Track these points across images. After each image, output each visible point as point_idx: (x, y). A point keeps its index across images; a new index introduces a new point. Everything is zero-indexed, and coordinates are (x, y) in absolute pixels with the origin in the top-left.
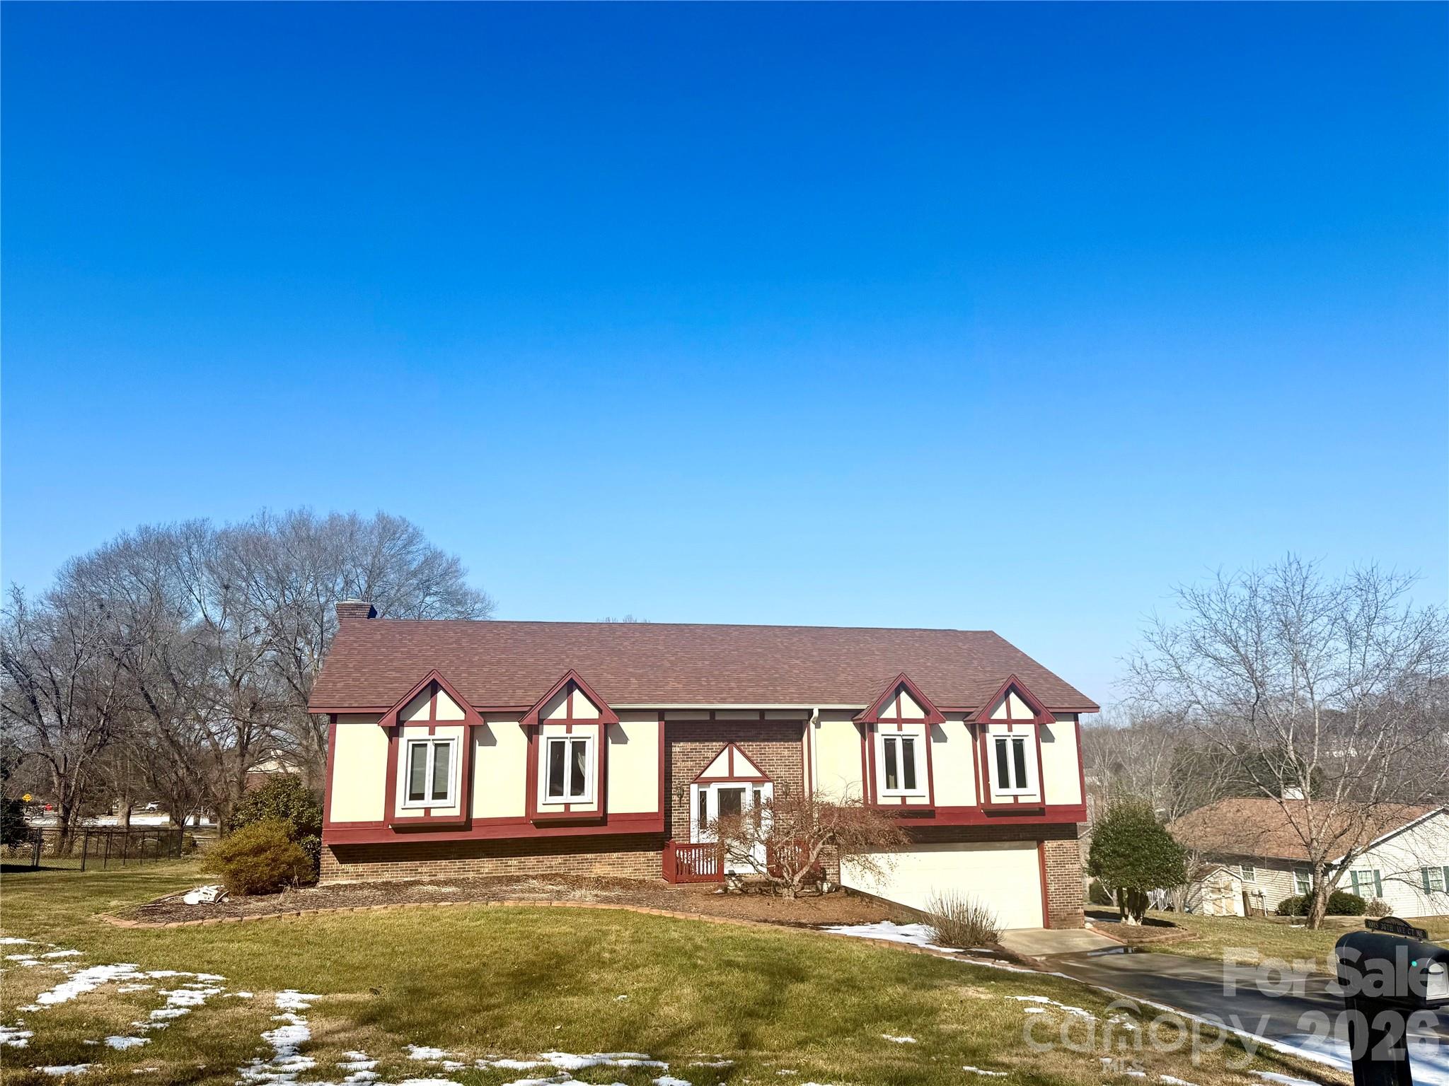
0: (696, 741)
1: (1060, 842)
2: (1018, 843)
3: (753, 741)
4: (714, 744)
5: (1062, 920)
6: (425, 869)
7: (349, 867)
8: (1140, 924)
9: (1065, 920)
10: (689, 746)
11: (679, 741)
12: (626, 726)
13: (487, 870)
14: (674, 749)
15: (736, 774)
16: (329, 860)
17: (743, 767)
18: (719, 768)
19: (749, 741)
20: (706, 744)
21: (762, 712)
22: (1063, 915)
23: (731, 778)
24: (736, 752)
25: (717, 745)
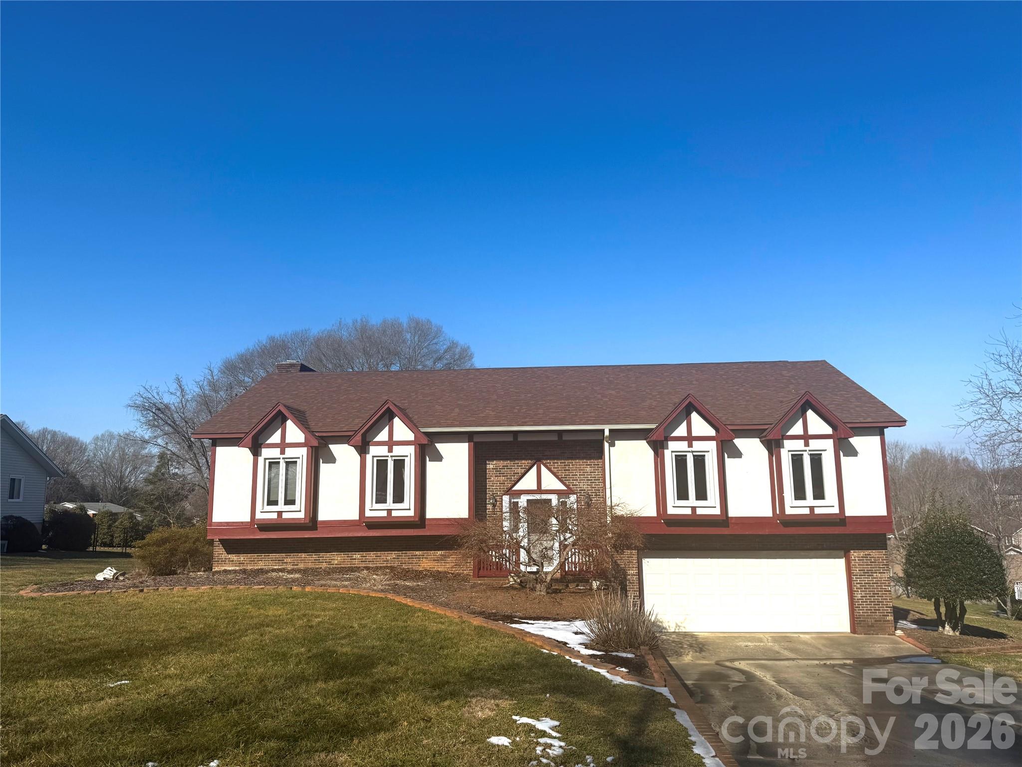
0: (507, 459)
1: (867, 552)
2: (824, 552)
3: (558, 459)
4: (523, 462)
5: (868, 626)
6: (289, 560)
7: (233, 557)
8: (958, 634)
9: (873, 626)
10: (501, 463)
11: (493, 460)
12: (441, 447)
13: (336, 562)
14: (488, 466)
15: (543, 488)
16: (219, 551)
17: (550, 481)
18: (528, 482)
19: (554, 459)
20: (516, 462)
21: (560, 433)
22: (870, 621)
23: (539, 490)
24: (543, 468)
25: (526, 463)
